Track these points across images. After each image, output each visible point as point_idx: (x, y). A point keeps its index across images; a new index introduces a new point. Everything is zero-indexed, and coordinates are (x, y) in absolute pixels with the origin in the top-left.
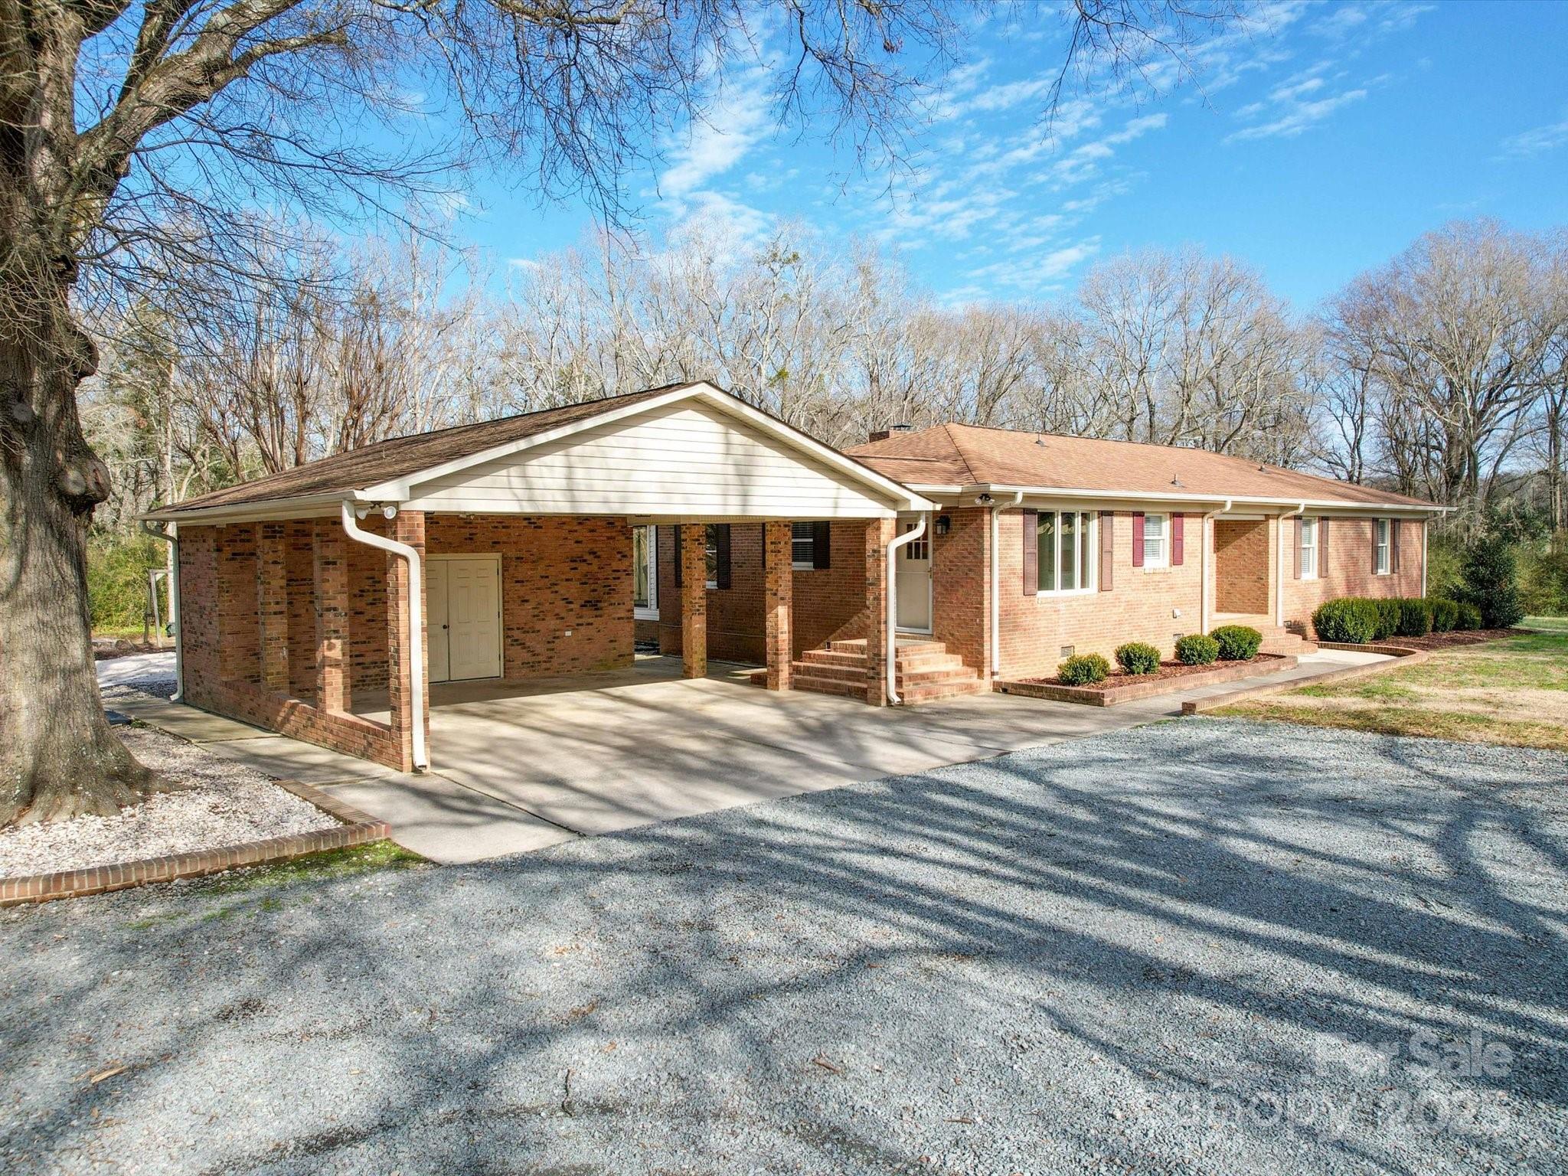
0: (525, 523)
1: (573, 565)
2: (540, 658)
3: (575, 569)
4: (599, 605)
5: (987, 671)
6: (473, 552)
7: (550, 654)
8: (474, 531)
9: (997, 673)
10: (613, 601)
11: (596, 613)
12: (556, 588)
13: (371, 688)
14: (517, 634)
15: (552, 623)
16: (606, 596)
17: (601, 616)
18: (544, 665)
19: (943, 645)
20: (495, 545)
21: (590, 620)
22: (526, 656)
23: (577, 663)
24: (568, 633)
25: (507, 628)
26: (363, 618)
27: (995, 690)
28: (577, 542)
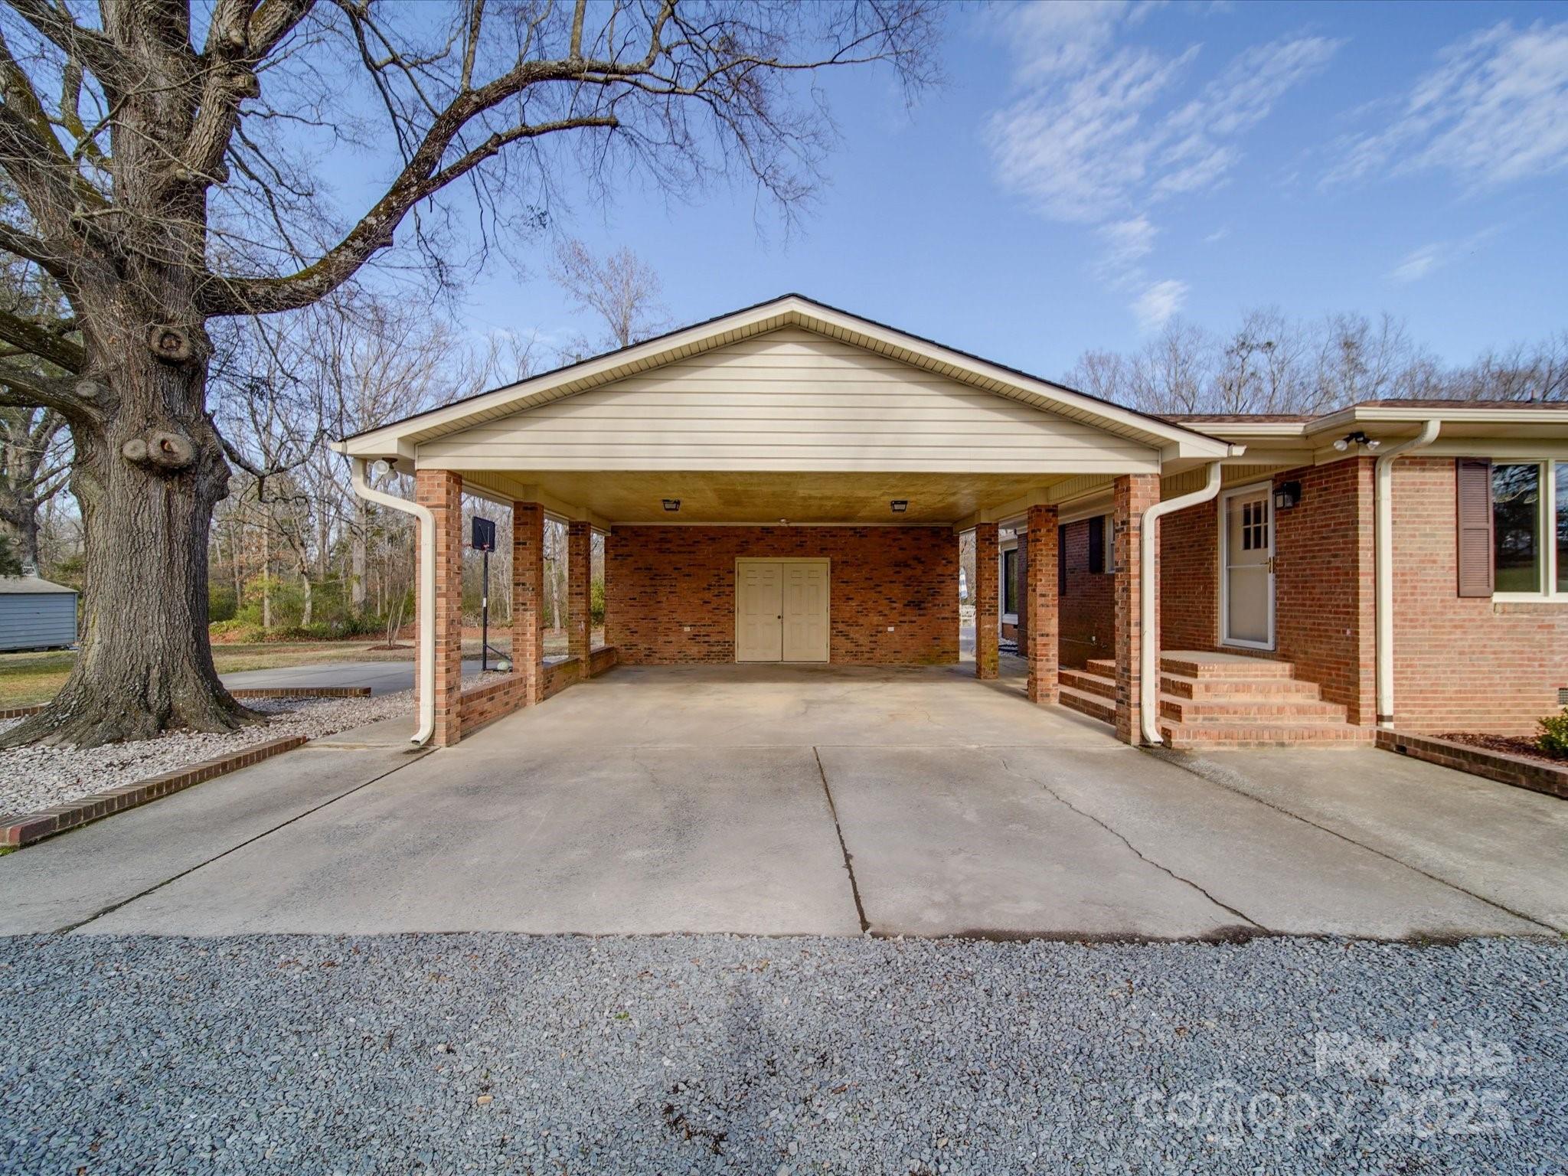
0: (852, 532)
1: (898, 569)
2: (864, 649)
3: (899, 572)
4: (923, 605)
5: (1366, 712)
6: (803, 556)
7: (873, 645)
8: (803, 539)
9: (1390, 719)
10: (937, 602)
11: (918, 612)
12: (879, 589)
13: (714, 662)
14: (841, 627)
15: (876, 619)
16: (930, 598)
17: (924, 615)
18: (867, 655)
19: (1287, 666)
20: (822, 551)
21: (914, 619)
22: (850, 646)
23: (899, 656)
24: (891, 629)
25: (833, 621)
26: (710, 607)
27: (1380, 745)
28: (901, 549)
